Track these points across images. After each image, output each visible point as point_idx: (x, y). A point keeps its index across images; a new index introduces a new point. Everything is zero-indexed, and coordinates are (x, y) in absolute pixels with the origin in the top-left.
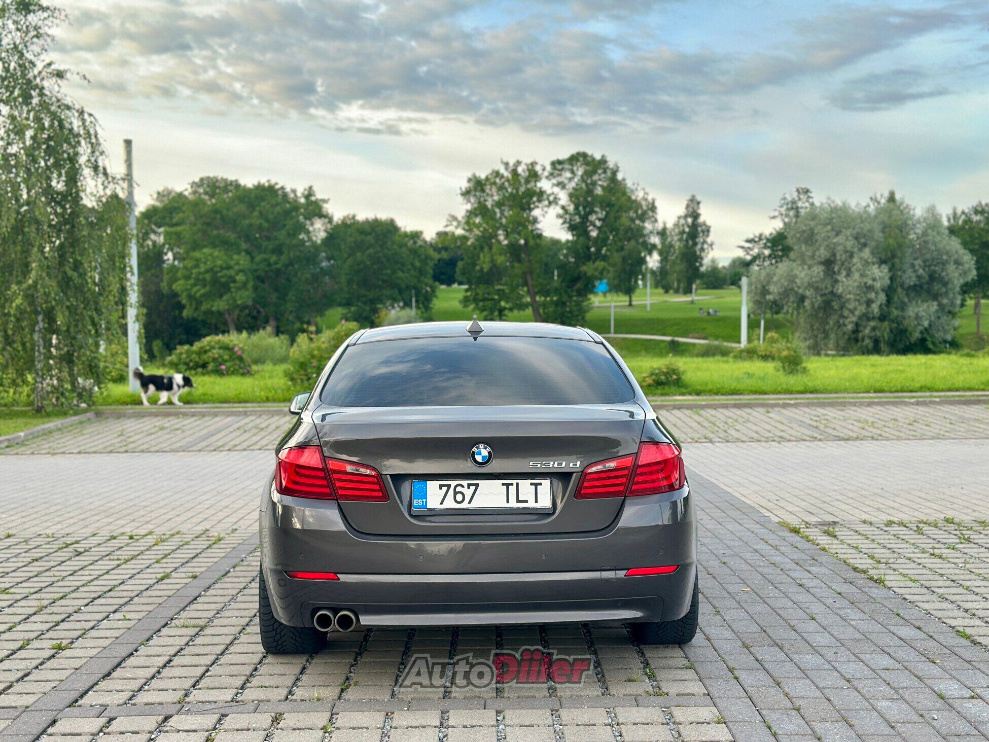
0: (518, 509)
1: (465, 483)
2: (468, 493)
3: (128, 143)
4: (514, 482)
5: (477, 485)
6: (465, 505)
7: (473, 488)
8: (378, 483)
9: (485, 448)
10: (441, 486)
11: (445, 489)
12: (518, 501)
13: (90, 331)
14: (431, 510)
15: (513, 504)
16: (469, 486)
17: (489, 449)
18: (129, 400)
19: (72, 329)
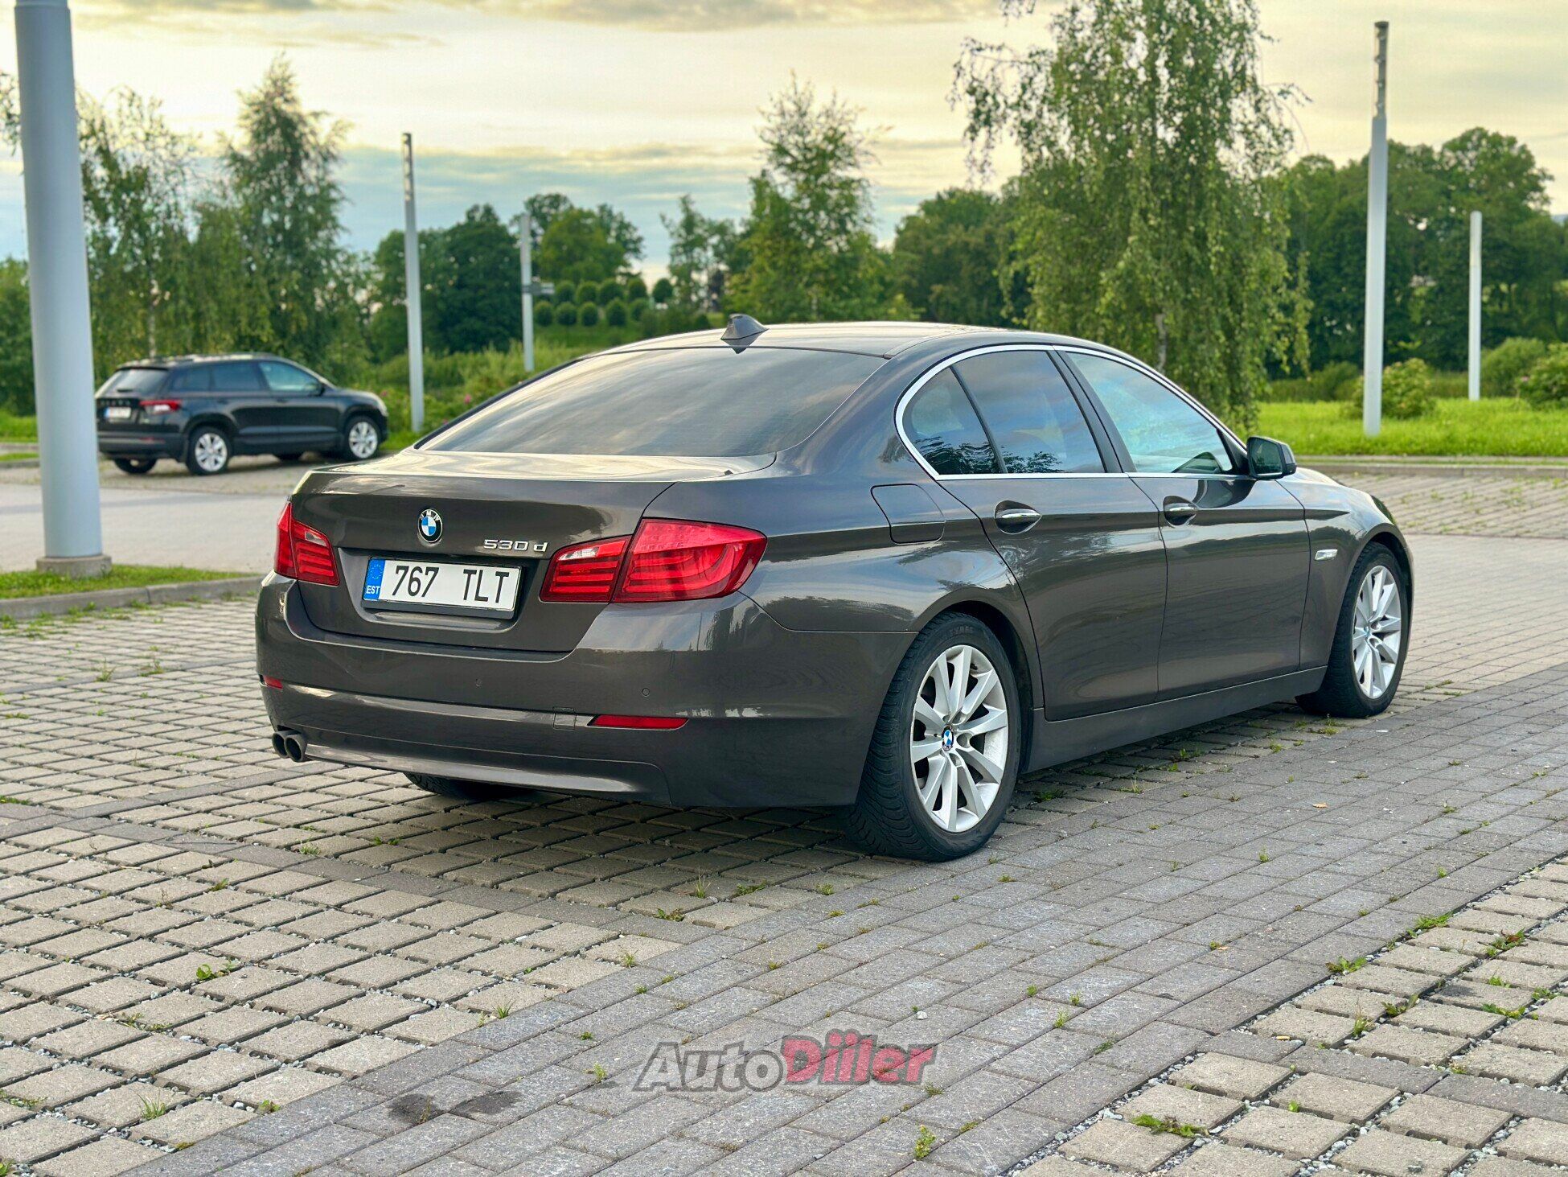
0: (475, 609)
1: (424, 566)
2: (425, 580)
3: (1383, 27)
4: (478, 568)
5: (436, 570)
6: (418, 599)
7: (431, 573)
8: (330, 558)
9: (433, 515)
10: (399, 568)
11: (402, 572)
12: (478, 598)
13: (1218, 338)
14: (382, 602)
15: (471, 602)
16: (428, 569)
17: (438, 518)
18: (1348, 447)
19: (1192, 337)
